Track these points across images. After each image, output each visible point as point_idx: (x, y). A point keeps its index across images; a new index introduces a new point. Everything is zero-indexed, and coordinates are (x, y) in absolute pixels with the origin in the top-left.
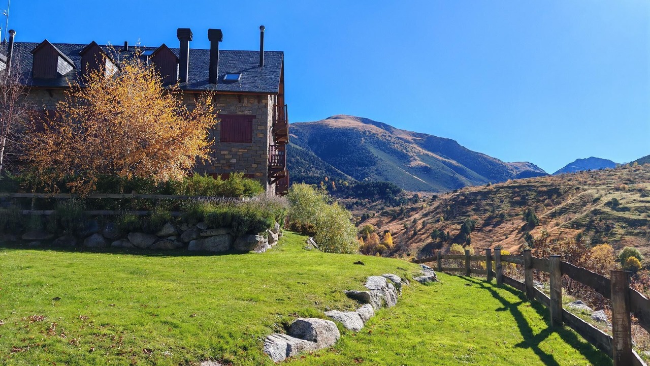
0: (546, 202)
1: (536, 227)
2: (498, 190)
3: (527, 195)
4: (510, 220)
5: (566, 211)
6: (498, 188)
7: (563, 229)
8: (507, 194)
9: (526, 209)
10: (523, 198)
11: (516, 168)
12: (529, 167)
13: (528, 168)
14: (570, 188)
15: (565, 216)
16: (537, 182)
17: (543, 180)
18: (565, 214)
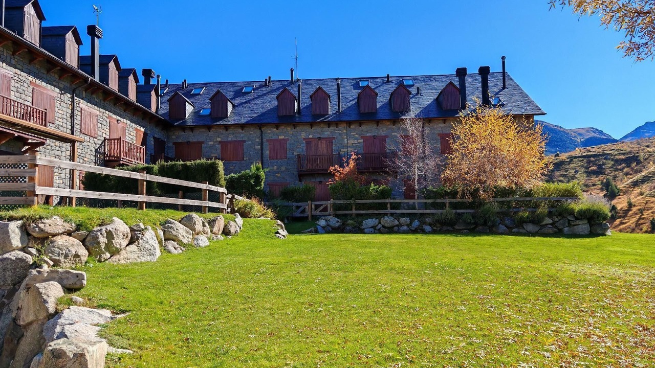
0: (626, 170)
1: (617, 197)
2: (571, 160)
3: (603, 164)
4: (587, 191)
5: (649, 179)
6: (572, 159)
7: (648, 198)
8: (582, 164)
9: (604, 179)
10: (600, 167)
11: (580, 134)
12: (595, 133)
13: (592, 135)
14: (651, 155)
15: (648, 184)
16: (612, 150)
17: (618, 148)
18: (648, 183)
